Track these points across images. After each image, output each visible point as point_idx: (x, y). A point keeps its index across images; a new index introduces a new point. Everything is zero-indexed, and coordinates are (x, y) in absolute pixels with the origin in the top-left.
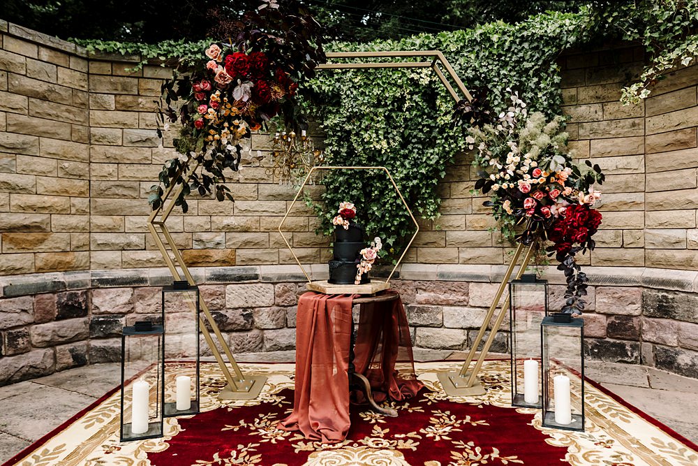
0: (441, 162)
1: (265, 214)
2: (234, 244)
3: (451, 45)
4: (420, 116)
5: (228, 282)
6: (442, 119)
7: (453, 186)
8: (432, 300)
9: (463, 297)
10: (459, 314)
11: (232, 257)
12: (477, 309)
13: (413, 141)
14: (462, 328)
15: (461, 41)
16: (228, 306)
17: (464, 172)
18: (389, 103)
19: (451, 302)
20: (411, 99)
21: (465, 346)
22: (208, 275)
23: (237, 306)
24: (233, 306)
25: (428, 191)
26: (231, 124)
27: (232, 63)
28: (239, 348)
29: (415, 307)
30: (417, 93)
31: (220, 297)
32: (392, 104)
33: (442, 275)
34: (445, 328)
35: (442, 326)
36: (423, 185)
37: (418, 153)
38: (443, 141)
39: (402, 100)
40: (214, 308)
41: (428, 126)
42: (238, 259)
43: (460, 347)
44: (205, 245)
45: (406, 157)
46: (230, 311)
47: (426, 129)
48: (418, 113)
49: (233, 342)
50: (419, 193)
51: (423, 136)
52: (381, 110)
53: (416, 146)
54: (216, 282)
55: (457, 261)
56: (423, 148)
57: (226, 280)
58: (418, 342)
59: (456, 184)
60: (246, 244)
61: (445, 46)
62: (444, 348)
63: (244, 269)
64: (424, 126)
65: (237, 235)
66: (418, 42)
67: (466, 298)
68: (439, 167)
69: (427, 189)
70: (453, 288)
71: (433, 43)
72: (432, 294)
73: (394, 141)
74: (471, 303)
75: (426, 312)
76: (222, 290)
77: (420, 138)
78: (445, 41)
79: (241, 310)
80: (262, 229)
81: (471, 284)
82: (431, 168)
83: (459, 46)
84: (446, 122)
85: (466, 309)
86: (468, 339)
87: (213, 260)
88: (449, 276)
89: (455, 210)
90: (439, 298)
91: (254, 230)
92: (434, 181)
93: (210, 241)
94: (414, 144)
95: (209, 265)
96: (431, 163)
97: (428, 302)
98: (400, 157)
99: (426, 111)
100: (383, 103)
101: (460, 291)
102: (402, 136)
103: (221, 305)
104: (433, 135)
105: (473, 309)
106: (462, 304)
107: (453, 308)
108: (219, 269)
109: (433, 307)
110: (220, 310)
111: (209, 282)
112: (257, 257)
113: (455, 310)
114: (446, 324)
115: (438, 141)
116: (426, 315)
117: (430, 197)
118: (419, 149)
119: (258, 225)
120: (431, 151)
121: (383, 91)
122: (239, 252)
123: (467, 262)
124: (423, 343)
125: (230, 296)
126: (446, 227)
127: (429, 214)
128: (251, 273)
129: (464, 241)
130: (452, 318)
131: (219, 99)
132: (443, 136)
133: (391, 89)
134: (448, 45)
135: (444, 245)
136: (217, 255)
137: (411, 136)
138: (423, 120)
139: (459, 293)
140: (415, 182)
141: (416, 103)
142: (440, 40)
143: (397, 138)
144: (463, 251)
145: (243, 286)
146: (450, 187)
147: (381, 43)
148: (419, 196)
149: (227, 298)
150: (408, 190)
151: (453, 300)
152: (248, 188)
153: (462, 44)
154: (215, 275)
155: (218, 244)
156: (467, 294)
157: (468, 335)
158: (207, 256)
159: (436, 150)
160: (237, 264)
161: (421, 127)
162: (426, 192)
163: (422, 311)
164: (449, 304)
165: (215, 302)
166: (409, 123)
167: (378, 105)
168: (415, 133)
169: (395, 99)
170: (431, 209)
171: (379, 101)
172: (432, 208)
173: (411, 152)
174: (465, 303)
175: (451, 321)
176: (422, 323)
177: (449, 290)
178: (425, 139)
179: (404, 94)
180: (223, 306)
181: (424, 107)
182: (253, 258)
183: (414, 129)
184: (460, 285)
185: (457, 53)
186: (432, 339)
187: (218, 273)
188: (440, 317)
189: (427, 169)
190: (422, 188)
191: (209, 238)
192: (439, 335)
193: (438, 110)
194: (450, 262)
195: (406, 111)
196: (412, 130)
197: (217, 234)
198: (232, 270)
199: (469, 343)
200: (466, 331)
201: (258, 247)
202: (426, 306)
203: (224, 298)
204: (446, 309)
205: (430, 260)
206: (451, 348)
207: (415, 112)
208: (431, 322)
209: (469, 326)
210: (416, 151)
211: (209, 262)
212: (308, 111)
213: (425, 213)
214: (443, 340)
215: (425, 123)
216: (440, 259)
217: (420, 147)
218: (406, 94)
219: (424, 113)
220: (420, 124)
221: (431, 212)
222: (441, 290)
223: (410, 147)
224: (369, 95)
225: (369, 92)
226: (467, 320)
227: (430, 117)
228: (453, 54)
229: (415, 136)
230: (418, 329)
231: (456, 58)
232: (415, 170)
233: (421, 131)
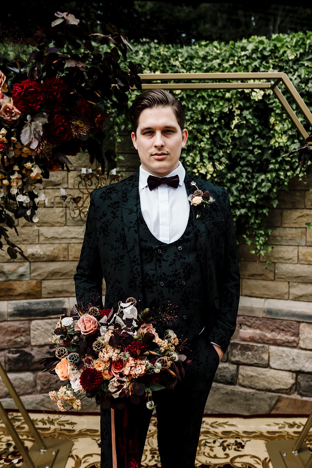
0: (275, 190)
1: (74, 241)
2: (39, 275)
3: (289, 52)
4: (252, 135)
5: (33, 318)
6: (276, 141)
7: (286, 213)
8: (258, 337)
9: (293, 338)
10: (287, 356)
11: (37, 289)
12: (308, 352)
13: (242, 163)
14: (290, 371)
15: (300, 46)
16: (33, 344)
17: (298, 198)
18: (215, 119)
19: (279, 342)
20: (240, 115)
21: (293, 391)
22: (11, 310)
23: (43, 343)
24: (38, 343)
25: (257, 221)
26: (22, 167)
27: (20, 94)
28: (46, 387)
29: (238, 344)
30: (247, 108)
31: (24, 334)
32: (219, 121)
33: (269, 312)
34: (271, 368)
35: (268, 366)
36: (252, 214)
37: (247, 177)
38: (277, 166)
39: (230, 116)
40: (18, 346)
41: (260, 147)
42: (44, 292)
43: (288, 391)
44: (7, 277)
45: (233, 181)
46: (36, 349)
47: (257, 151)
48: (249, 132)
49: (38, 382)
50: (247, 222)
51: (253, 159)
52: (206, 128)
53: (246, 169)
54: (19, 318)
55: (286, 296)
56: (253, 171)
57: (31, 315)
58: (241, 381)
59: (289, 212)
60: (53, 275)
61: (281, 52)
62: (270, 390)
63: (51, 302)
64: (254, 147)
65: (43, 265)
66: (250, 47)
67: (296, 339)
68: (271, 195)
69: (256, 218)
70: (282, 327)
71: (268, 49)
72: (258, 331)
73: (221, 164)
74: (302, 345)
75: (250, 350)
76: (26, 326)
77: (250, 161)
78: (282, 47)
79: (47, 347)
80: (71, 258)
81: (302, 325)
82: (262, 196)
83: (298, 53)
84: (282, 144)
85: (296, 351)
86: (297, 383)
87: (16, 293)
88: (277, 314)
89: (287, 241)
90: (265, 336)
91: (61, 259)
92: (265, 211)
93: (13, 272)
94: (242, 166)
95: (12, 298)
96: (263, 190)
97: (252, 339)
98: (226, 182)
99: (258, 129)
100: (208, 120)
101: (289, 331)
102: (229, 157)
103: (26, 343)
104: (265, 157)
105: (304, 352)
106: (291, 345)
107: (281, 348)
108: (23, 303)
109: (259, 345)
110: (25, 347)
111: (11, 318)
112: (65, 288)
113: (283, 351)
114: (272, 364)
115: (271, 166)
116: (250, 353)
117: (259, 228)
118: (248, 173)
119: (66, 253)
120: (263, 177)
121: (209, 106)
122: (45, 284)
123: (298, 298)
124: (246, 383)
125: (35, 333)
126: (277, 258)
127: (258, 247)
128: (58, 306)
129: (295, 275)
130: (279, 359)
131: (4, 139)
132: (277, 161)
133: (218, 103)
134: (285, 52)
135: (273, 278)
136: (21, 287)
137: (240, 157)
138: (254, 140)
139: (289, 333)
140: (243, 211)
141: (247, 121)
142: (275, 46)
143: (224, 160)
144: (294, 287)
145: (49, 321)
146: (281, 214)
147: (206, 46)
148: (247, 226)
149: (32, 335)
150: (235, 219)
151: (281, 340)
152: (55, 213)
153: (301, 51)
154: (18, 311)
155: (22, 275)
156: (297, 335)
157: (296, 378)
158: (10, 290)
159: (269, 175)
160: (43, 296)
161: (251, 148)
162: (255, 222)
163: (245, 348)
164: (276, 343)
165: (19, 340)
166: (237, 142)
167: (203, 122)
168: (244, 155)
169: (222, 115)
170: (261, 242)
171: (204, 117)
172: (262, 240)
173: (239, 175)
174: (295, 345)
175: (279, 362)
176: (245, 361)
177: (278, 328)
178: (255, 162)
179: (232, 108)
180: (28, 344)
181: (256, 125)
182: (60, 289)
183: (244, 150)
184: (290, 325)
185: (296, 61)
186: (256, 380)
187: (22, 308)
188: (265, 356)
189: (257, 196)
190: (251, 217)
191: (12, 270)
192: (263, 376)
193: (272, 129)
194: (280, 297)
195: (235, 128)
196: (240, 150)
197: (21, 264)
198: (38, 304)
199: (298, 387)
200: (294, 375)
201: (66, 277)
202: (251, 344)
203: (29, 334)
204: (273, 348)
205: (257, 293)
206: (278, 391)
207: (244, 131)
208: (255, 361)
209: (298, 369)
210: (244, 174)
211: (12, 296)
212: (123, 127)
213: (254, 246)
214: (269, 382)
215: (257, 144)
216: (267, 293)
217: (250, 170)
218: (234, 109)
219: (255, 132)
220: (250, 144)
221: (261, 245)
222: (268, 328)
223: (238, 170)
224: (192, 110)
225: (193, 106)
226: (297, 363)
227: (262, 136)
228: (291, 63)
229: (244, 158)
230: (241, 367)
231: (295, 67)
232: (243, 196)
233: (252, 152)
